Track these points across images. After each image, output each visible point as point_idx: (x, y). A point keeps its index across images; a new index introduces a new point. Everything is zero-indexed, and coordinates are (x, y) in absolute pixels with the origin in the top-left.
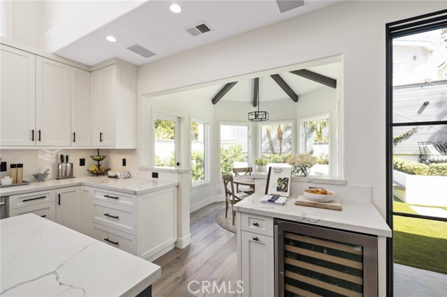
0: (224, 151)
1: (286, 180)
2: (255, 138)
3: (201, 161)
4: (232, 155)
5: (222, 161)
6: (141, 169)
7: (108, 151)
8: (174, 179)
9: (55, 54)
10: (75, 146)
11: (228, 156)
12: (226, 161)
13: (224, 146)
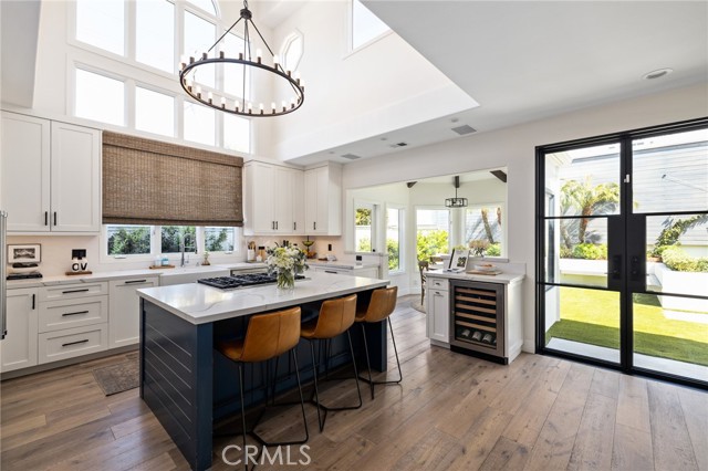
0: (422, 240)
1: (464, 259)
2: (457, 223)
3: (393, 252)
4: (432, 245)
5: (419, 252)
6: (346, 253)
7: (314, 237)
8: (376, 261)
9: (286, 162)
10: (295, 233)
11: (427, 246)
12: (425, 252)
13: (422, 233)
